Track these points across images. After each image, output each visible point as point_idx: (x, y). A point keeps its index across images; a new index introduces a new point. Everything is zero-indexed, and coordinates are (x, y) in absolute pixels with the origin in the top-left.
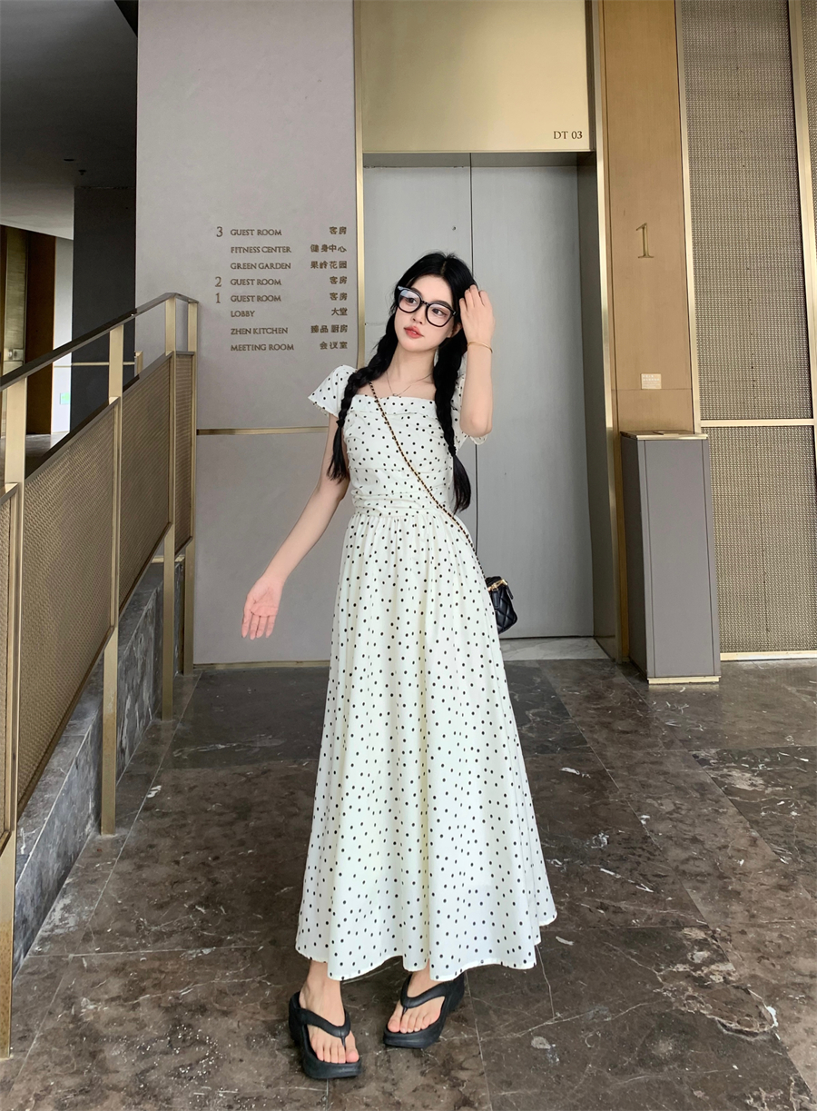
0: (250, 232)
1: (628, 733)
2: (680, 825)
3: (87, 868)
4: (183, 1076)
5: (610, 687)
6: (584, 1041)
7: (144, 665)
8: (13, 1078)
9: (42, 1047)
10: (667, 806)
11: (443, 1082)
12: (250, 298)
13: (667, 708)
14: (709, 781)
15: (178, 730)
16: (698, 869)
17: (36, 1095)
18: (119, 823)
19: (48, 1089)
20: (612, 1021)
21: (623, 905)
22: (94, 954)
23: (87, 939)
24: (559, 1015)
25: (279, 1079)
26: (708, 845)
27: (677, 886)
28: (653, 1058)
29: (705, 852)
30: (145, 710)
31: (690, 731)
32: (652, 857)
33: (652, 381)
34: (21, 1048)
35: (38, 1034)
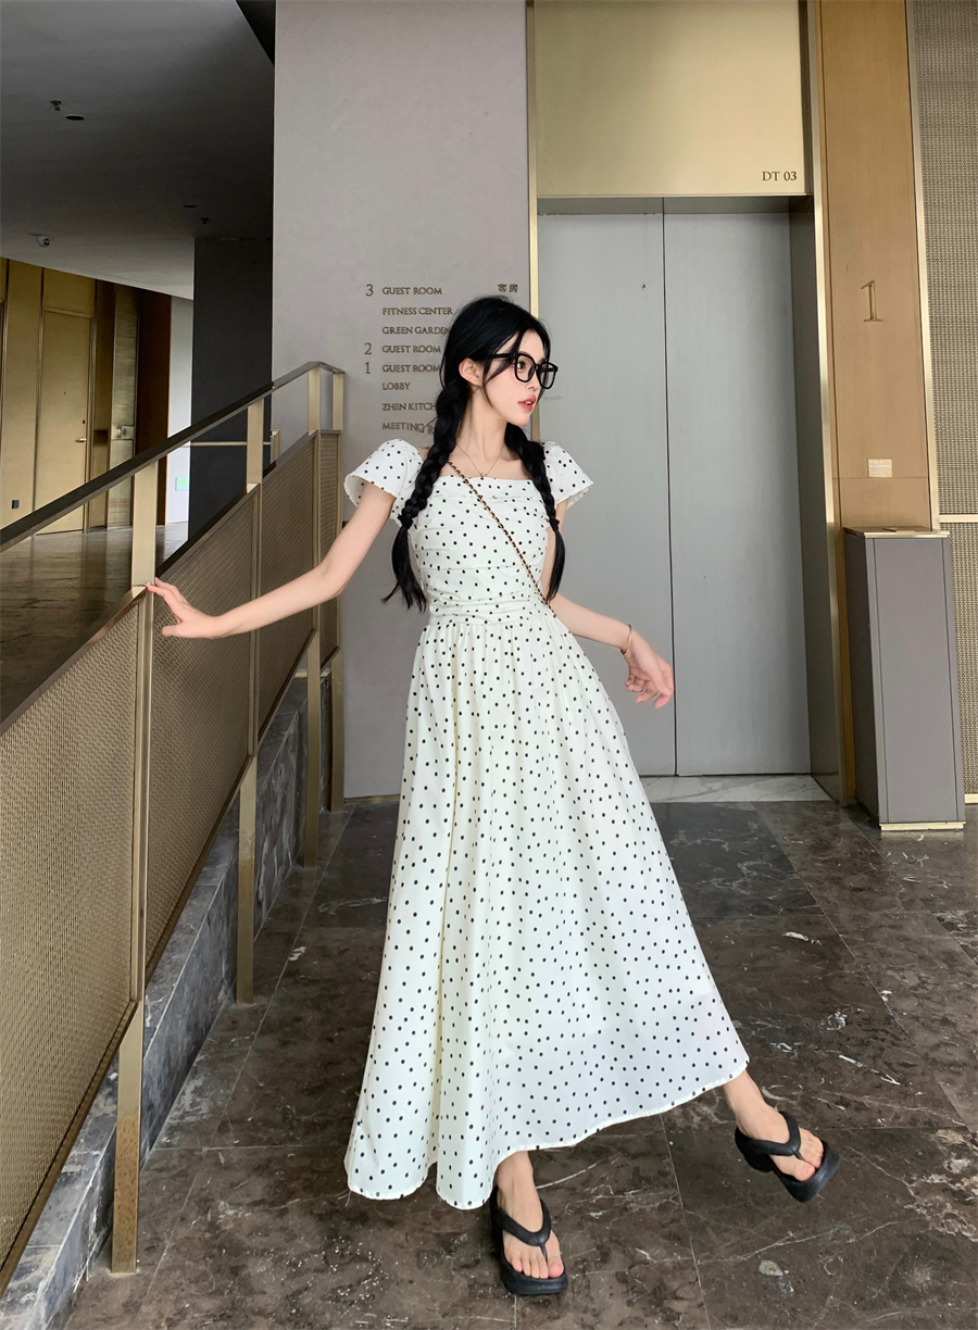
0: (405, 291)
1: (861, 890)
2: (926, 1002)
3: (220, 1043)
4: (342, 1300)
5: (836, 834)
6: (822, 1268)
7: (284, 800)
8: (141, 1297)
9: (175, 1260)
10: (911, 980)
11: (655, 1314)
12: (405, 368)
13: (904, 860)
14: (958, 949)
15: (324, 879)
16: (951, 1058)
17: (168, 1320)
18: (257, 990)
19: (182, 1313)
20: (856, 1244)
21: (866, 1100)
22: (232, 1147)
23: (223, 1128)
24: (791, 1234)
25: (456, 1305)
26: (962, 1027)
27: (928, 1078)
28: (907, 1289)
29: (957, 1036)
30: (284, 854)
31: (932, 888)
32: (897, 1042)
33: (881, 468)
34: (149, 1260)
35: (168, 1244)
